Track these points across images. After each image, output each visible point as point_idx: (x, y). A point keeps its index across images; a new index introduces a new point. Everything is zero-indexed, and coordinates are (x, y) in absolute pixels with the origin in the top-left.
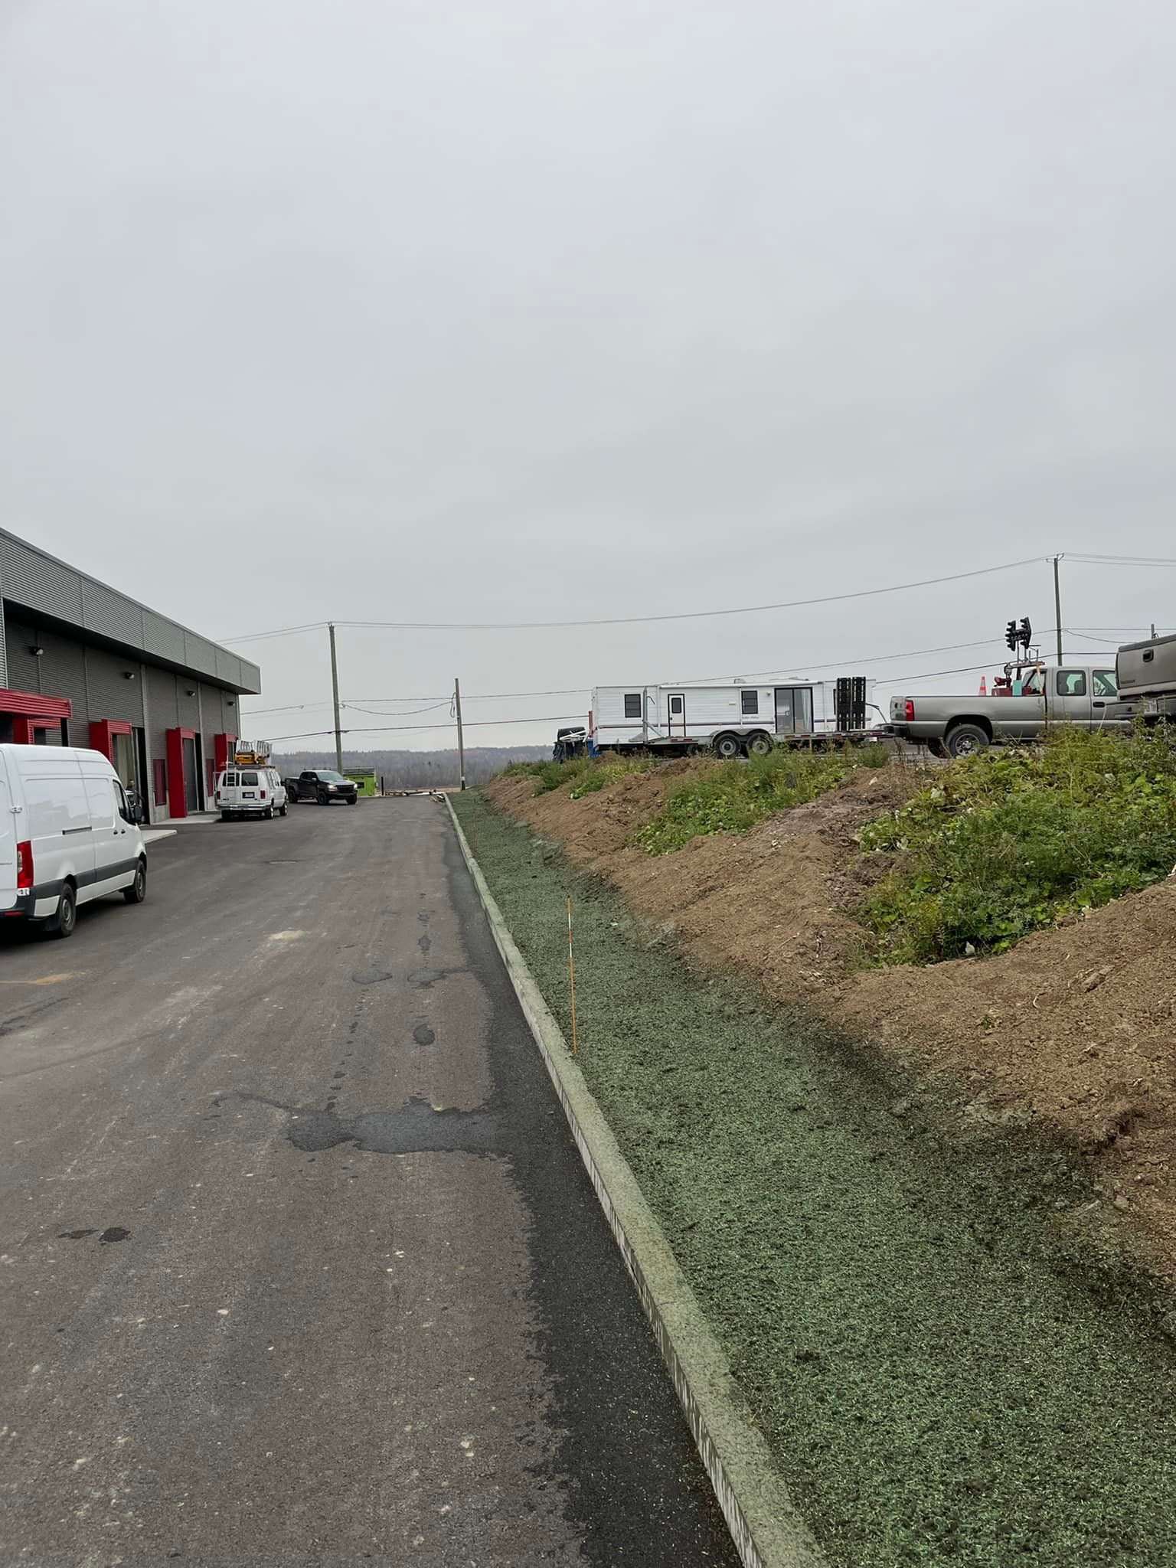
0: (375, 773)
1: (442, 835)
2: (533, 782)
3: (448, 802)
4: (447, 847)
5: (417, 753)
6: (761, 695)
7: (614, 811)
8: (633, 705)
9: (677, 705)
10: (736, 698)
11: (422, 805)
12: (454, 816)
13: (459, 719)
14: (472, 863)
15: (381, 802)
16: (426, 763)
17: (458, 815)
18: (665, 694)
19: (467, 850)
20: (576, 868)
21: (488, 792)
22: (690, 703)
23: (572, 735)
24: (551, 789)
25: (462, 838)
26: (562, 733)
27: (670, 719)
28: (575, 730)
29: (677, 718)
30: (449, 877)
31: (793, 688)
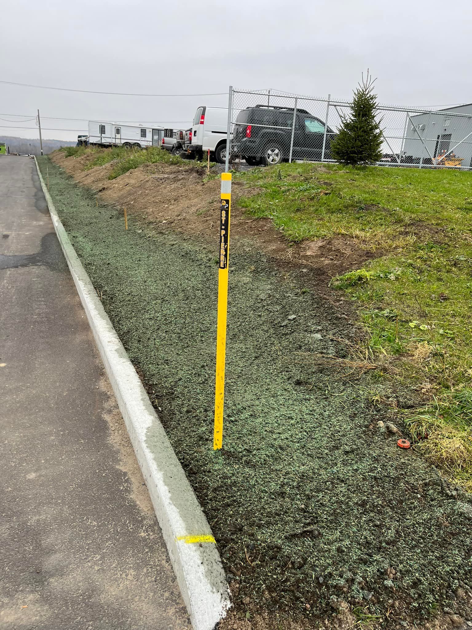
0: (5, 145)
1: (32, 167)
2: (65, 153)
3: (35, 158)
4: (33, 171)
5: (24, 139)
6: (147, 131)
7: (82, 162)
8: (102, 129)
9: (118, 131)
10: (139, 132)
11: (25, 159)
12: (37, 163)
13: (40, 126)
14: (39, 173)
15: (8, 156)
16: (28, 144)
17: (38, 163)
18: (114, 127)
19: (39, 171)
20: (67, 174)
21: (51, 156)
22: (123, 131)
23: (83, 138)
24: (70, 156)
25: (38, 168)
26: (79, 137)
27: (115, 136)
28: (84, 136)
29: (118, 136)
30: (32, 176)
31: (158, 130)
